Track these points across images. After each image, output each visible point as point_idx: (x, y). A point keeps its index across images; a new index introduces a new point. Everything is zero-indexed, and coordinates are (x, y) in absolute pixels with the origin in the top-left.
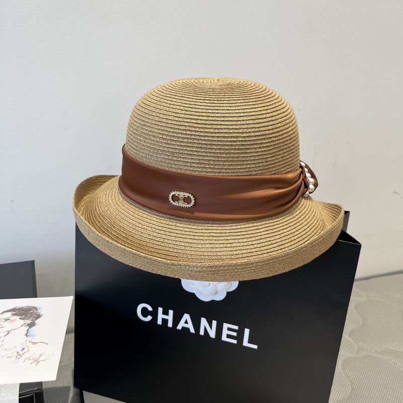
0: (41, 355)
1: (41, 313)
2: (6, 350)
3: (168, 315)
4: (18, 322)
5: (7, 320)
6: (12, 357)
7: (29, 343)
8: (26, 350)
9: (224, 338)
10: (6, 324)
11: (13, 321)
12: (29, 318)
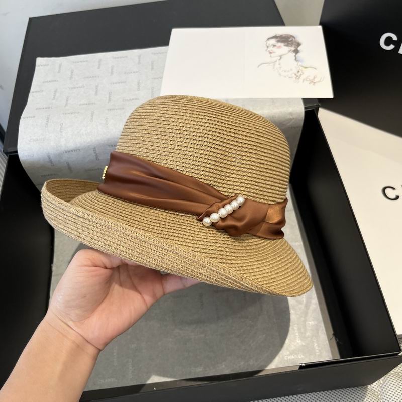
5: (274, 46)
10: (275, 49)
11: (280, 47)
12: (292, 46)
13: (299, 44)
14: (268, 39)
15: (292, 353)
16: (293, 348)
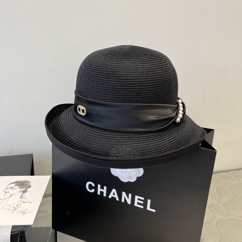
0: (27, 210)
1: (31, 185)
2: (8, 205)
3: (103, 189)
4: (18, 189)
5: (11, 188)
6: (11, 210)
7: (21, 202)
8: (19, 206)
9: (136, 205)
10: (11, 190)
11: (15, 189)
12: (24, 188)
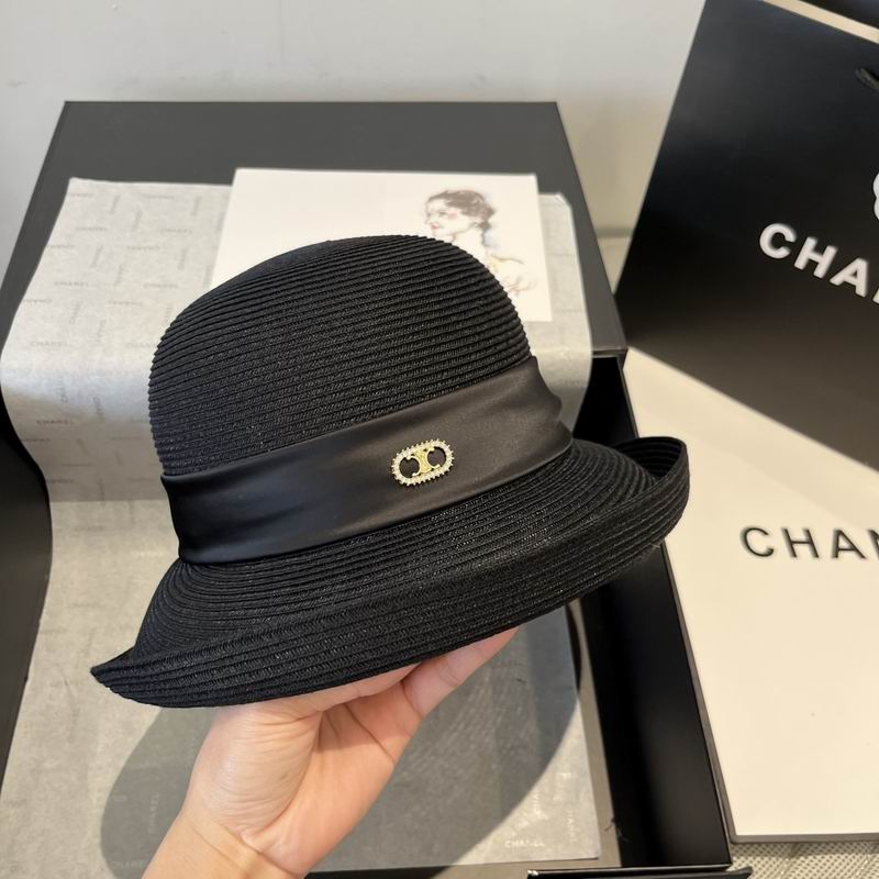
5: (441, 214)
10: (443, 221)
11: (452, 216)
12: (476, 215)
13: (490, 212)
14: (432, 199)
15: (522, 834)
16: (525, 824)
